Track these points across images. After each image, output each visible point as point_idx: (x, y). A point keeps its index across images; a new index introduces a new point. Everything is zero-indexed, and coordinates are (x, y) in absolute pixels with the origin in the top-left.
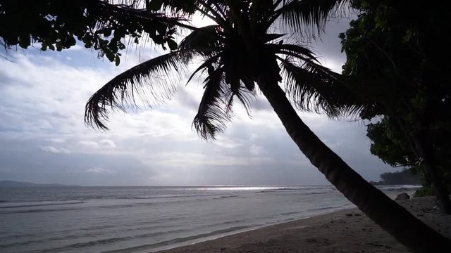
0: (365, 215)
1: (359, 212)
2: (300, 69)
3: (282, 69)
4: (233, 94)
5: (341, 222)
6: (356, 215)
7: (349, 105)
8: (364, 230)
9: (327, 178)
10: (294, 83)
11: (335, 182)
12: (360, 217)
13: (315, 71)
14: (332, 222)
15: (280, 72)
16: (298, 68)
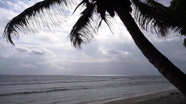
0: (182, 93)
1: (179, 91)
2: (144, 4)
3: (132, 4)
4: (102, 20)
5: (167, 97)
6: (176, 94)
7: (174, 27)
8: (181, 102)
9: (159, 71)
10: (140, 13)
11: (164, 74)
12: (179, 95)
13: (153, 6)
14: (161, 97)
15: (131, 6)
16: (142, 3)
